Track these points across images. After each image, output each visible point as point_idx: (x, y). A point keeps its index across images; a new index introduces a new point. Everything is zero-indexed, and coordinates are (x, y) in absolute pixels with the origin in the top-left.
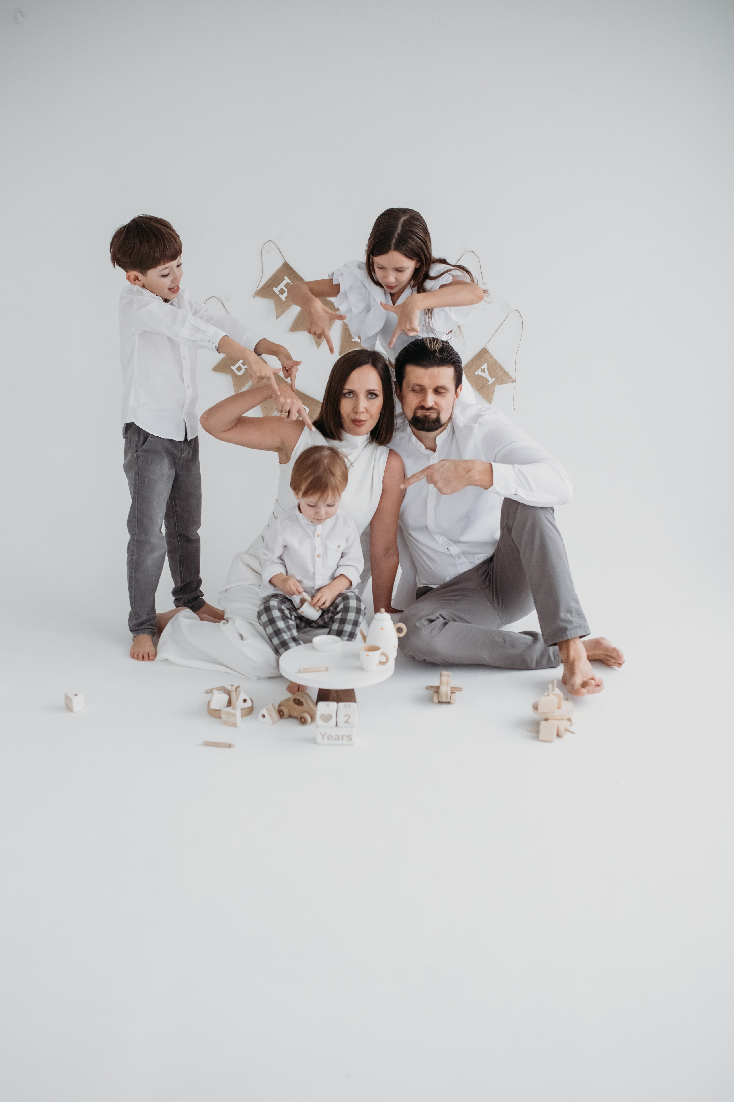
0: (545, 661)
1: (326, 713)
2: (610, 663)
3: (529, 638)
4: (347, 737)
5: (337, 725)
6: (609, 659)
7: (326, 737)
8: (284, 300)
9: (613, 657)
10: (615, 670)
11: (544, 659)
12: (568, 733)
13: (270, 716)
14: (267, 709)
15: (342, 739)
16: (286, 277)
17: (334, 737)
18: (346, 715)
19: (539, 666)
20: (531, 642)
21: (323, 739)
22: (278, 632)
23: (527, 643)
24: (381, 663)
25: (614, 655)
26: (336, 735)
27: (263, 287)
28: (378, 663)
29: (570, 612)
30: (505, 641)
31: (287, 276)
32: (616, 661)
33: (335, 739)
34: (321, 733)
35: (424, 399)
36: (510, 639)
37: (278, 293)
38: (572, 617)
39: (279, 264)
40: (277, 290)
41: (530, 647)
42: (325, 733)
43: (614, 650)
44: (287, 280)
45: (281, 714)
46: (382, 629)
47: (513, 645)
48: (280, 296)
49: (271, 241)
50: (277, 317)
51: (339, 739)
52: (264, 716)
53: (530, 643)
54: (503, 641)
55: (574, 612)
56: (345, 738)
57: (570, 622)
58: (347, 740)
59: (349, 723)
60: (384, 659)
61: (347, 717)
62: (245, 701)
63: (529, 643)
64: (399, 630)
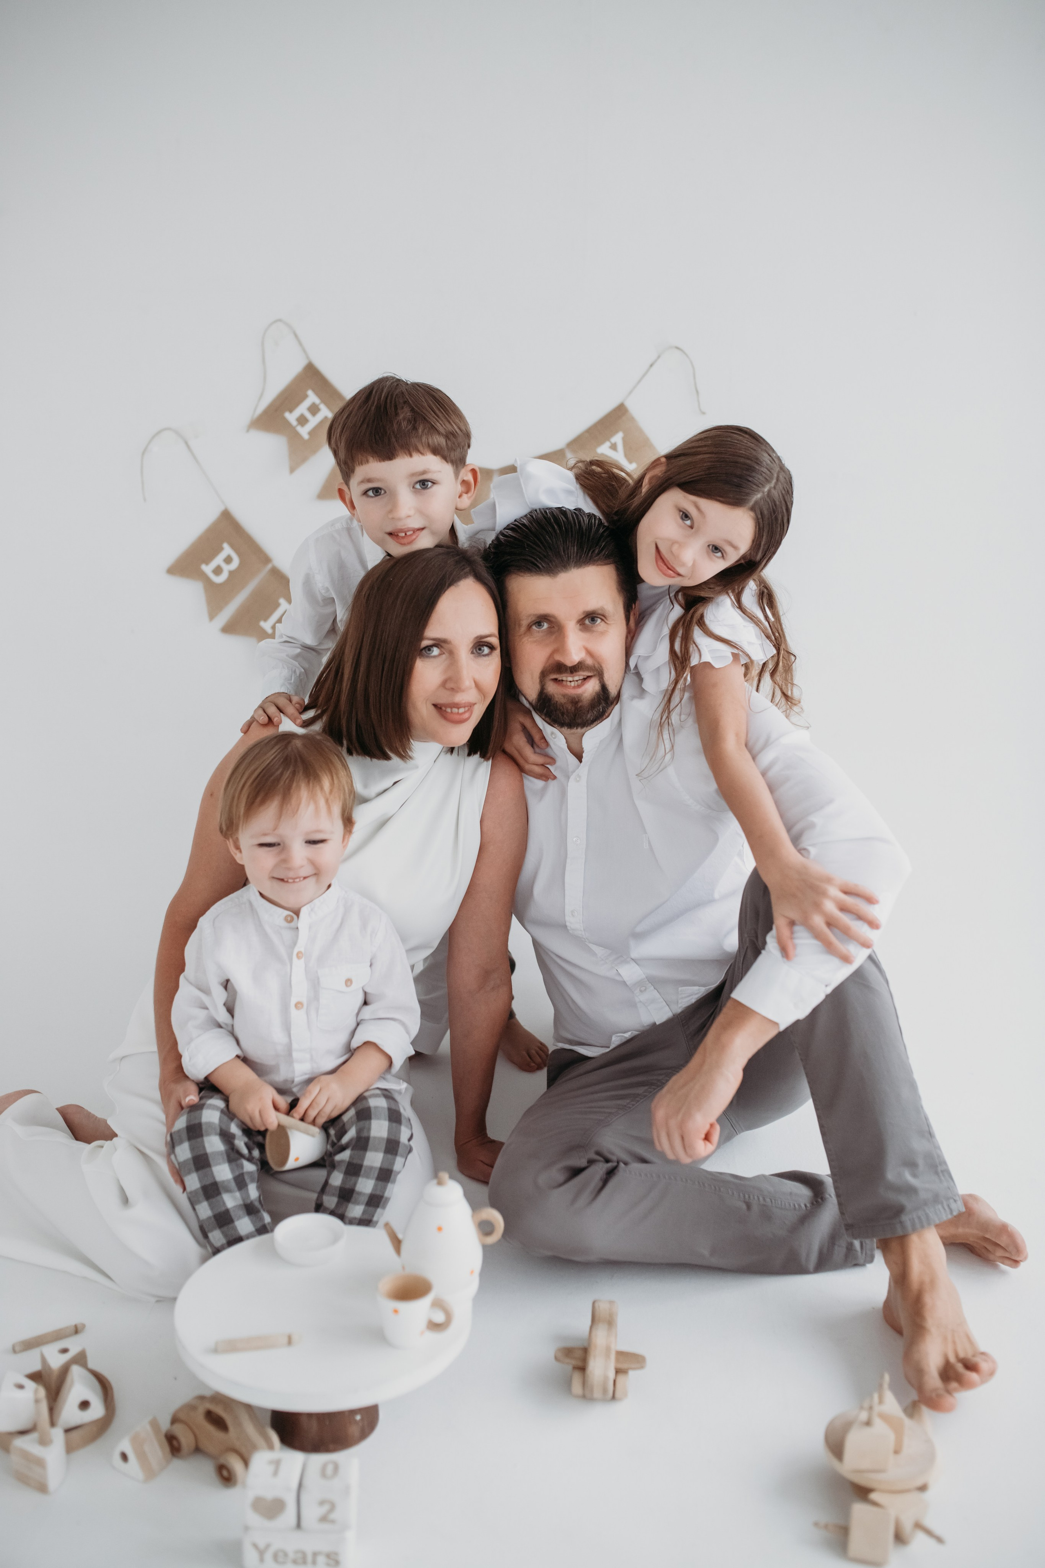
0: (839, 1252)
1: (269, 1495)
2: (991, 1257)
3: (803, 1192)
4: (328, 1556)
5: (299, 1525)
6: (989, 1247)
7: (268, 1556)
8: (306, 436)
9: (997, 1245)
10: (1003, 1272)
11: (836, 1247)
12: (920, 1536)
13: (142, 1457)
14: (136, 1442)
15: (314, 1562)
16: (310, 393)
17: (291, 1555)
18: (322, 1503)
19: (824, 1264)
20: (808, 1205)
21: (262, 1560)
22: (211, 1191)
23: (799, 1205)
24: (434, 1326)
25: (1003, 1241)
26: (297, 1552)
27: (266, 412)
28: (423, 1324)
29: (911, 1165)
30: (749, 1206)
31: (314, 390)
32: (1007, 1255)
33: (295, 1562)
34: (255, 1546)
35: (561, 648)
36: (761, 1199)
37: (294, 423)
38: (915, 1176)
39: (296, 367)
40: (292, 417)
41: (806, 1217)
42: (268, 1546)
43: (1004, 1229)
44: (312, 398)
45: (173, 1445)
46: (440, 1229)
47: (766, 1215)
48: (299, 429)
49: (280, 320)
50: (292, 470)
51: (304, 1562)
52: (124, 1457)
53: (806, 1206)
54: (744, 1207)
55: (921, 1162)
56: (321, 1559)
57: (911, 1190)
58: (328, 1564)
59: (333, 1522)
60: (439, 1317)
61: (326, 1508)
62: (85, 1405)
63: (803, 1206)
64: (485, 1228)
